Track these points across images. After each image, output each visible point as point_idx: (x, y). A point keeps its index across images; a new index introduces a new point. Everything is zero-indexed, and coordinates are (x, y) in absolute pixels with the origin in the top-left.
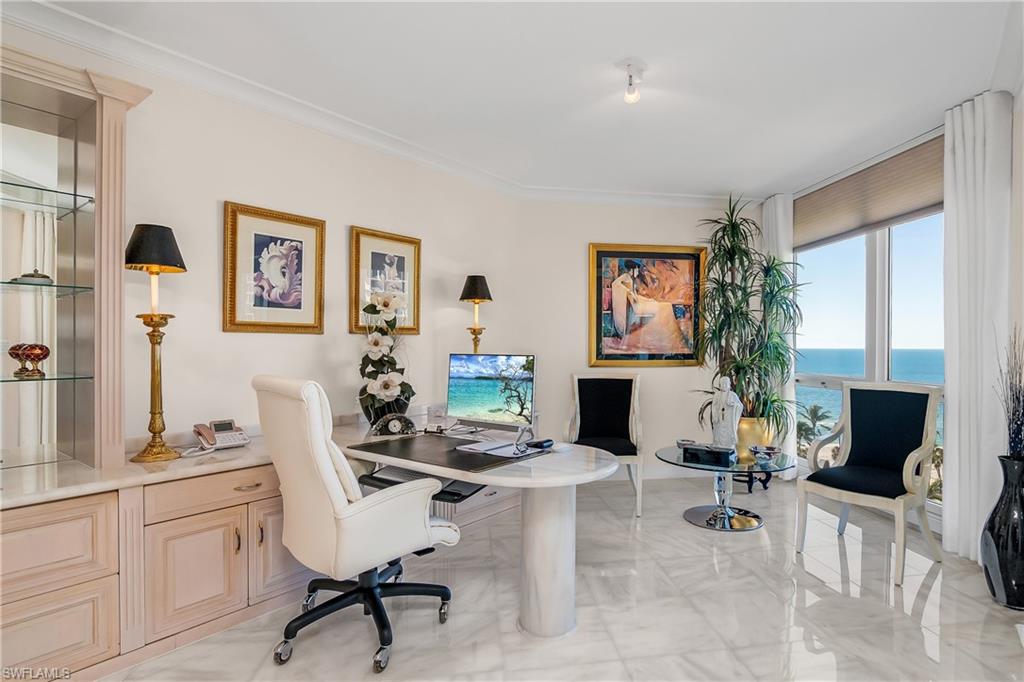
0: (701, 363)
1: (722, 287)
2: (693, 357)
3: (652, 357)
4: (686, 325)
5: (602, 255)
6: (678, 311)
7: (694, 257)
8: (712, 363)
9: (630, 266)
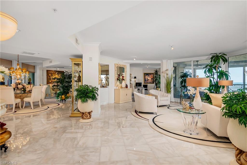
0: (154, 83)
1: (155, 77)
2: (153, 83)
3: (150, 83)
4: (152, 80)
5: (145, 74)
6: (152, 79)
7: (153, 74)
8: (155, 83)
9: (147, 75)
